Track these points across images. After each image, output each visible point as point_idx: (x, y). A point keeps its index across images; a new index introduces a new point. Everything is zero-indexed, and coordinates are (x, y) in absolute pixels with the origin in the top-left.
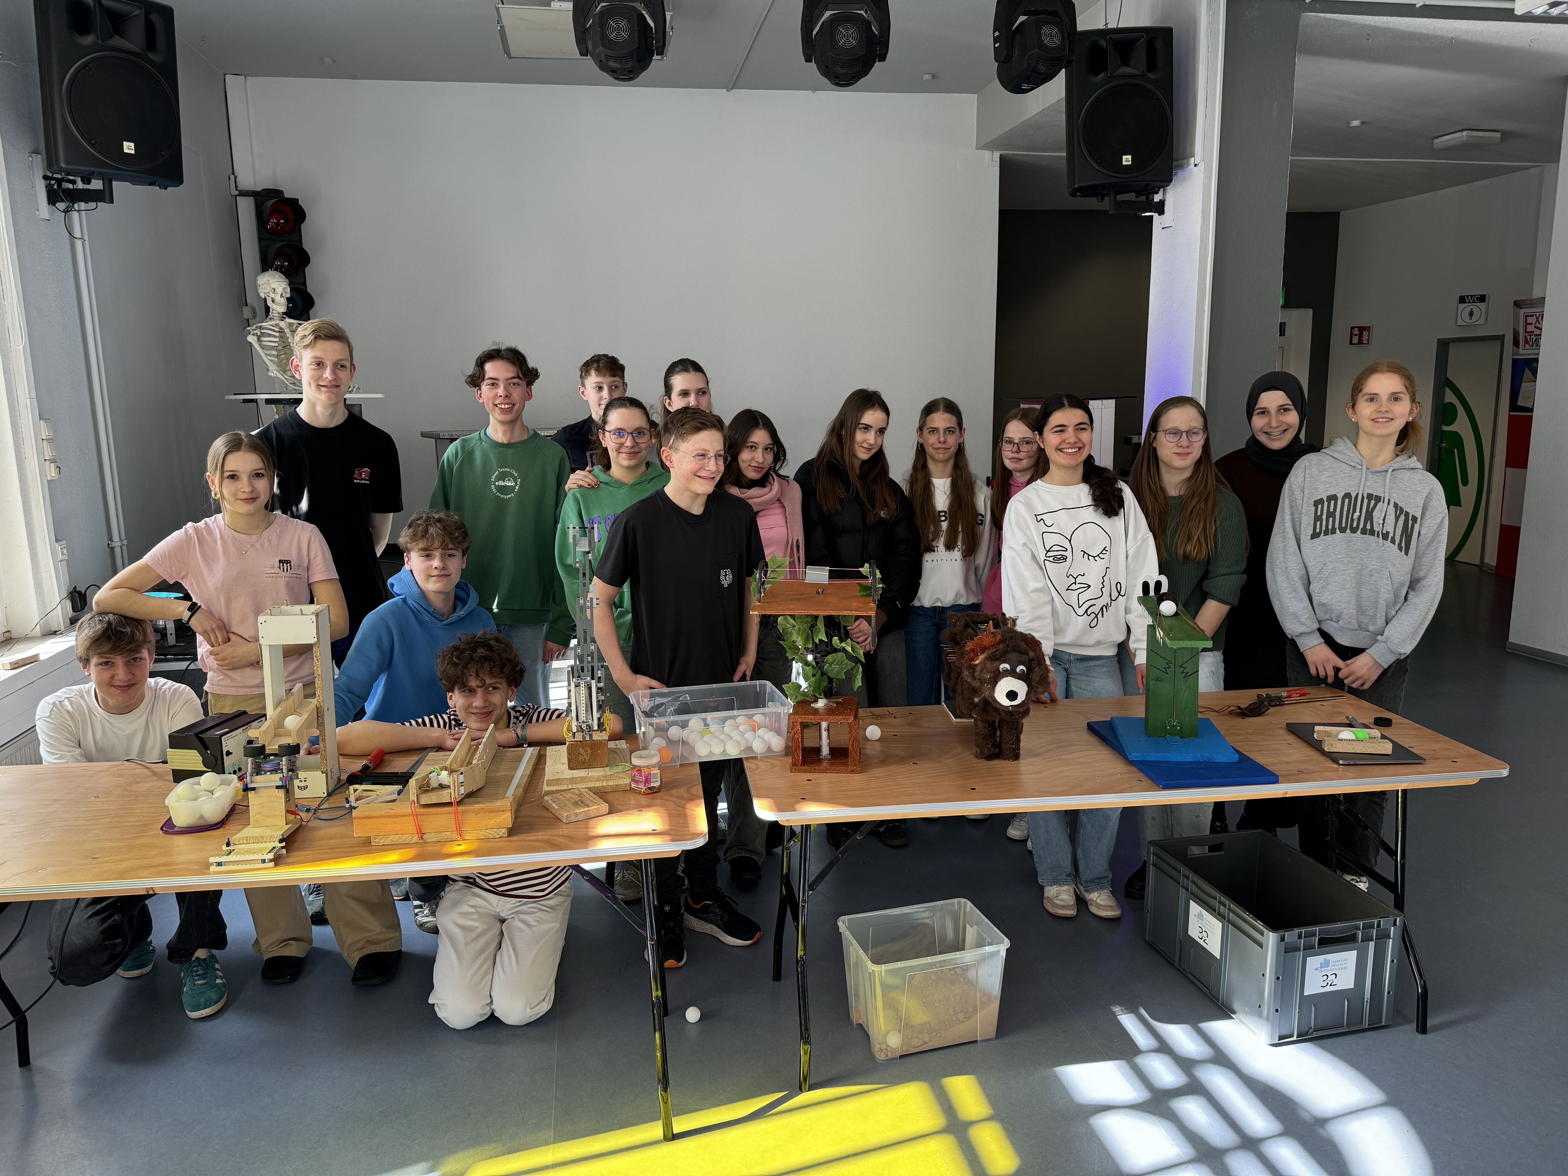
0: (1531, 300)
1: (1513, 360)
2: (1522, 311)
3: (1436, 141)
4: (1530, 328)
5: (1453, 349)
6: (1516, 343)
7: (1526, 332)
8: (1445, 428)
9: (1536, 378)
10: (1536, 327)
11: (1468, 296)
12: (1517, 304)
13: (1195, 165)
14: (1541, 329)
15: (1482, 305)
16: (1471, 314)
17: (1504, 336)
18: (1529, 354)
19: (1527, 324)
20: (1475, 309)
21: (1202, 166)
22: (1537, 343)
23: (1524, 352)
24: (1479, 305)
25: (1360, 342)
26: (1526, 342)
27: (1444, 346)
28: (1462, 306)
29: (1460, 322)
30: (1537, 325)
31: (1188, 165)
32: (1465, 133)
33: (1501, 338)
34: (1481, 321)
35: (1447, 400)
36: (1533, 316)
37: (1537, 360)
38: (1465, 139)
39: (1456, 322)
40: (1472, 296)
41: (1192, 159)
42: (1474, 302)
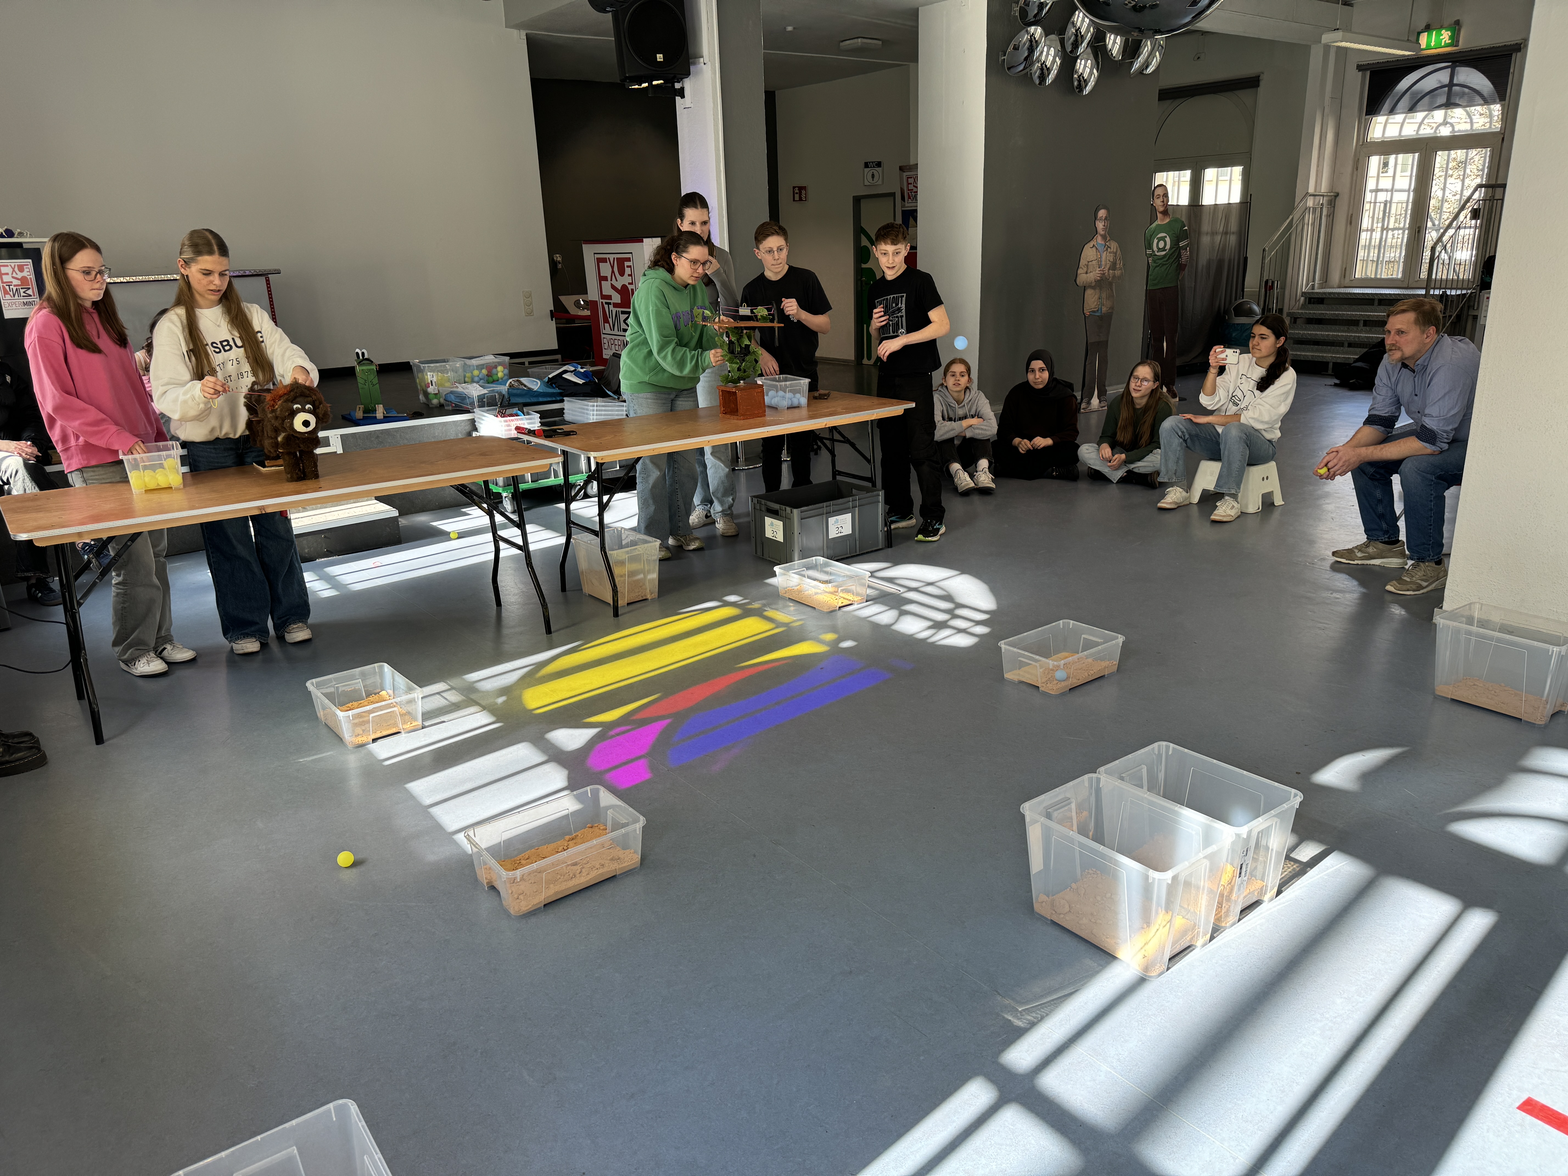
0: (910, 166)
1: (902, 211)
2: (905, 174)
3: (842, 44)
4: (911, 187)
5: (864, 204)
6: (903, 198)
7: (909, 190)
8: (864, 266)
9: (916, 222)
10: (914, 186)
11: (870, 163)
12: (902, 169)
13: (705, 64)
14: (917, 187)
15: (879, 169)
16: (873, 176)
17: (895, 193)
18: (911, 207)
19: (909, 184)
20: (875, 173)
21: (709, 64)
22: (915, 198)
23: (909, 205)
24: (877, 169)
25: (801, 199)
26: (909, 198)
27: (857, 200)
28: (867, 170)
29: (866, 183)
30: (915, 184)
31: (699, 63)
32: (860, 40)
33: (893, 195)
34: (880, 182)
35: (863, 244)
36: (911, 178)
37: (916, 211)
38: (860, 44)
39: (864, 183)
40: (872, 162)
41: (701, 60)
42: (874, 167)
